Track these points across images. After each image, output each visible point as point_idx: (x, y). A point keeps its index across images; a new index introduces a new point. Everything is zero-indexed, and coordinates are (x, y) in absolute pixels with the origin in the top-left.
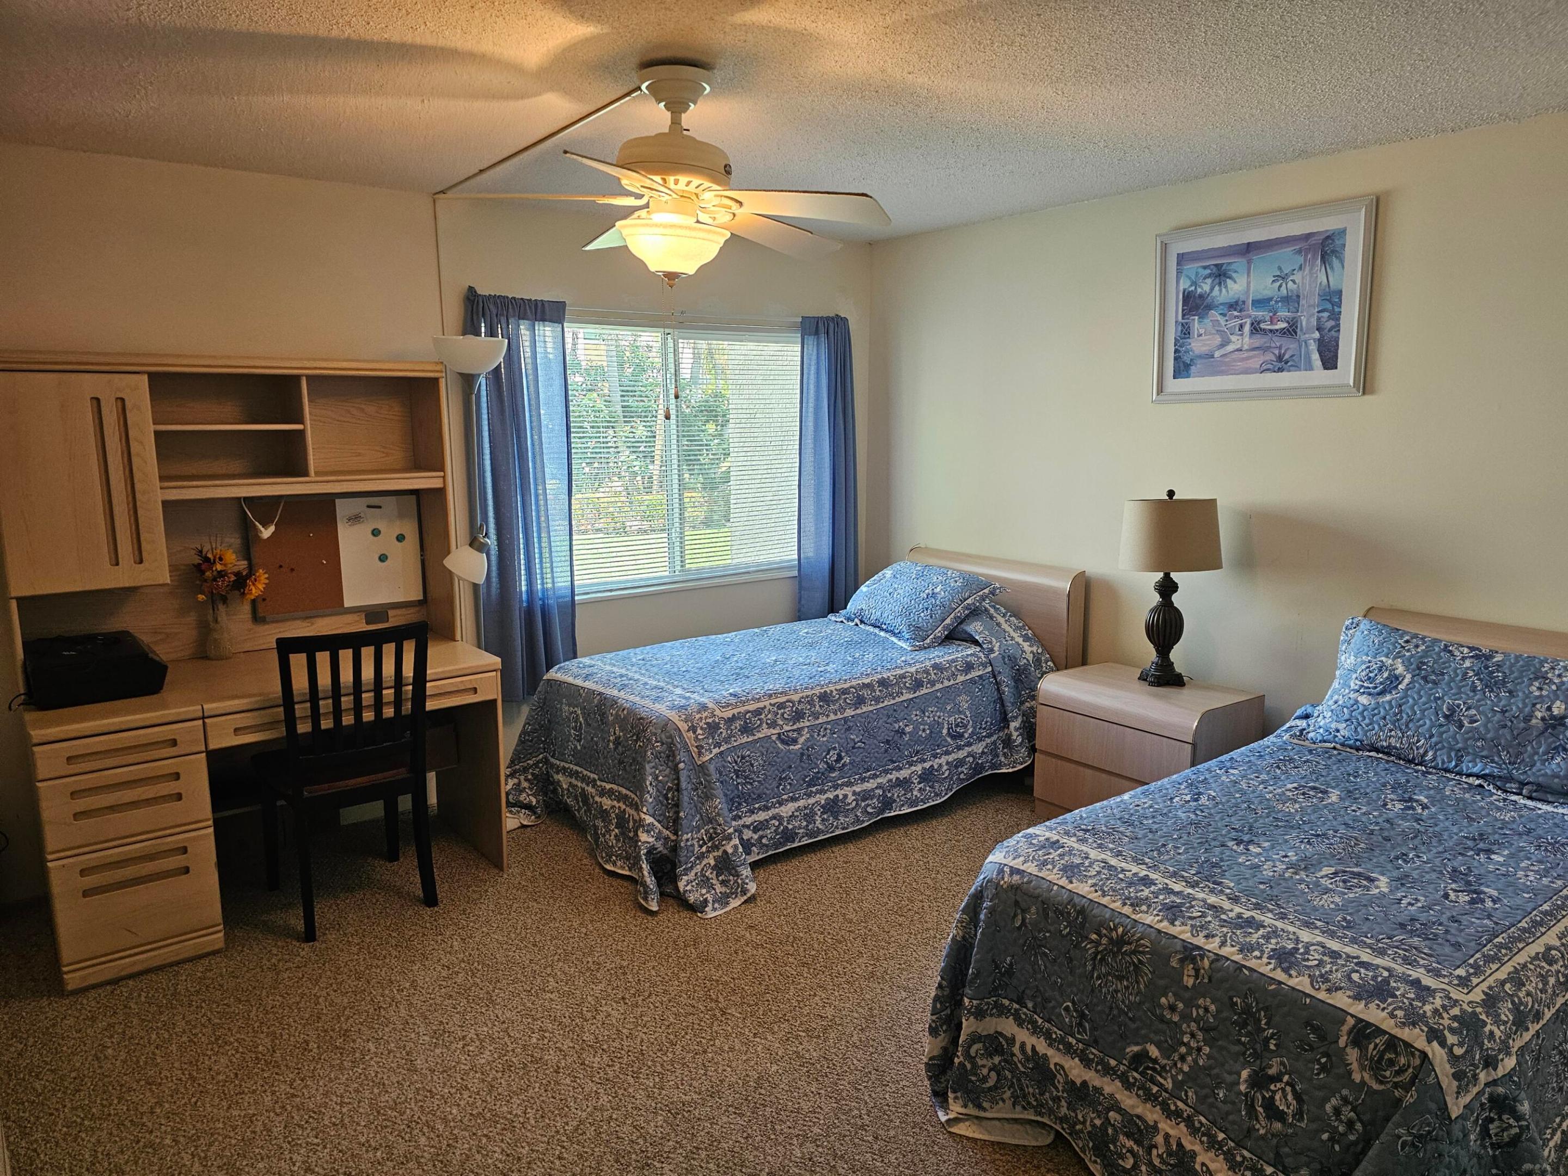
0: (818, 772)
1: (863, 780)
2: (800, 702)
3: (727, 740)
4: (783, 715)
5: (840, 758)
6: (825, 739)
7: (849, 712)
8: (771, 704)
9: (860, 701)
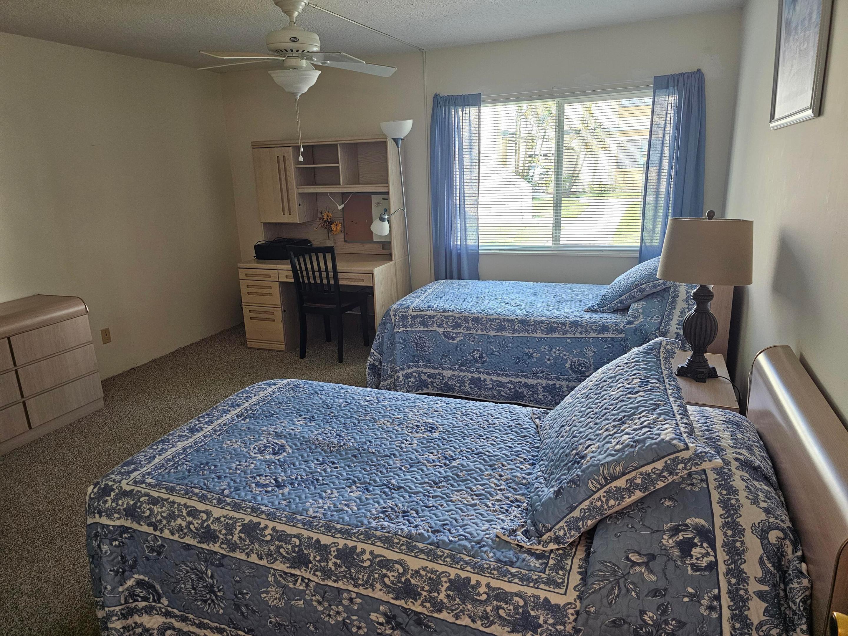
0: (467, 360)
1: (498, 375)
2: (459, 318)
3: (412, 326)
4: (447, 322)
5: (481, 357)
6: (473, 343)
7: (492, 333)
8: (441, 315)
9: (501, 328)
